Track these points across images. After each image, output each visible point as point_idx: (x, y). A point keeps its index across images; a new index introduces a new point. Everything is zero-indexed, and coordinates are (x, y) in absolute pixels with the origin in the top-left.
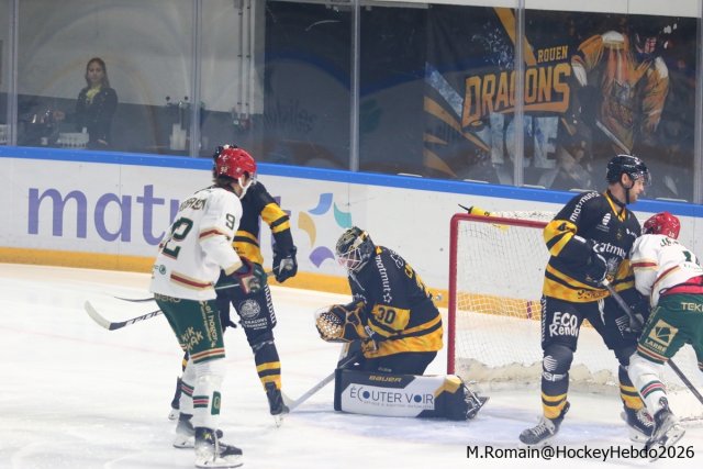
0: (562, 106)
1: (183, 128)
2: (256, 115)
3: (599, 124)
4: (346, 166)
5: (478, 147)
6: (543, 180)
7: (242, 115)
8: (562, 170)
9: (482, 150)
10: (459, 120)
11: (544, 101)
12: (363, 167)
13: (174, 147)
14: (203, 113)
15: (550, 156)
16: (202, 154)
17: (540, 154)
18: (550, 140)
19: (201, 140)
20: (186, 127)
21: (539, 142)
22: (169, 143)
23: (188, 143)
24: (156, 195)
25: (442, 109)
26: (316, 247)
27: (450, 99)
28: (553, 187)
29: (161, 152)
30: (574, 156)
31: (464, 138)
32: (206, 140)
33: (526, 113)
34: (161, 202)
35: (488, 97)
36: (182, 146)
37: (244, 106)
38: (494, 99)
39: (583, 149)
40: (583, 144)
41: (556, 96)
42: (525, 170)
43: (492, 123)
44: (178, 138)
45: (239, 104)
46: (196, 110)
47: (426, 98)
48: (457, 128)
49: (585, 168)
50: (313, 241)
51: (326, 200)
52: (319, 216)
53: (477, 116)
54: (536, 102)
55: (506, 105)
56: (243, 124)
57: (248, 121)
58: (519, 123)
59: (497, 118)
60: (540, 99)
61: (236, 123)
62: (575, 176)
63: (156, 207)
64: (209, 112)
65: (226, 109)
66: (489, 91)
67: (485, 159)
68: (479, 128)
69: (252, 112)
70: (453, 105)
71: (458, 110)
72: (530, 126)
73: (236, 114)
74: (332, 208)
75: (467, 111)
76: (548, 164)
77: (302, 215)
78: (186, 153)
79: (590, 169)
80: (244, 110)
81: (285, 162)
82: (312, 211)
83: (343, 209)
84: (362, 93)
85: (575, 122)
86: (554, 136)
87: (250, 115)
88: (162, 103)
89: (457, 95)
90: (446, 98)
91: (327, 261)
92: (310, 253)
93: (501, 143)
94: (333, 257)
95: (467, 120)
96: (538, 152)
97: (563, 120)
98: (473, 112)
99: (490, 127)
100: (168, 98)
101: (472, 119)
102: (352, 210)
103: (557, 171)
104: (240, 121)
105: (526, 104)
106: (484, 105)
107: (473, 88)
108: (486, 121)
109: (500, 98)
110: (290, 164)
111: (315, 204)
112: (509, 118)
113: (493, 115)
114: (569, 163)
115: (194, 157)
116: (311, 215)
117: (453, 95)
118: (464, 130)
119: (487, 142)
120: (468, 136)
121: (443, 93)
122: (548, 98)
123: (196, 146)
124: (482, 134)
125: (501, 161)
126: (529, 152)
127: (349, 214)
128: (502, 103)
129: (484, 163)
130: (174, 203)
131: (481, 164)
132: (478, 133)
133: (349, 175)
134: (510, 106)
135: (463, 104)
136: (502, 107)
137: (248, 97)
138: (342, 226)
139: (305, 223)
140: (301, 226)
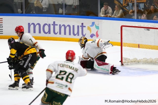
0: (145, 1)
1: (61, 9)
3: (153, 4)
4: (97, 16)
5: (126, 11)
10: (122, 5)
13: (60, 13)
14: (66, 5)
16: (66, 14)
19: (65, 11)
22: (58, 12)
23: (62, 12)
24: (56, 23)
25: (118, 3)
29: (56, 14)
32: (66, 11)
34: (57, 25)
44: (60, 11)
45: (74, 3)
46: (64, 4)
47: (114, 0)
48: (122, 7)
50: (91, 32)
51: (93, 23)
52: (92, 27)
53: (126, 4)
54: (139, 0)
57: (75, 7)
61: (73, 7)
63: (56, 26)
65: (71, 4)
68: (127, 6)
69: (76, 5)
71: (122, 3)
73: (73, 5)
74: (95, 25)
75: (124, 3)
78: (62, 14)
81: (84, 15)
82: (90, 26)
83: (97, 25)
85: (148, 4)
86: (143, 7)
88: (57, 3)
91: (94, 37)
92: (90, 35)
95: (124, 5)
97: (145, 4)
99: (129, 6)
102: (99, 25)
105: (137, 1)
106: (128, 1)
110: (85, 16)
112: (133, 4)
113: (130, 4)
115: (64, 15)
116: (90, 27)
119: (128, 10)
120: (124, 8)
123: (64, 12)
127: (98, 26)
129: (128, 14)
130: (60, 25)
131: (127, 14)
132: (126, 8)
133: (98, 18)
134: (133, 1)
135: (123, 1)
136: (131, 2)
137: (75, 1)
138: (97, 29)
139: (89, 28)
140: (88, 29)
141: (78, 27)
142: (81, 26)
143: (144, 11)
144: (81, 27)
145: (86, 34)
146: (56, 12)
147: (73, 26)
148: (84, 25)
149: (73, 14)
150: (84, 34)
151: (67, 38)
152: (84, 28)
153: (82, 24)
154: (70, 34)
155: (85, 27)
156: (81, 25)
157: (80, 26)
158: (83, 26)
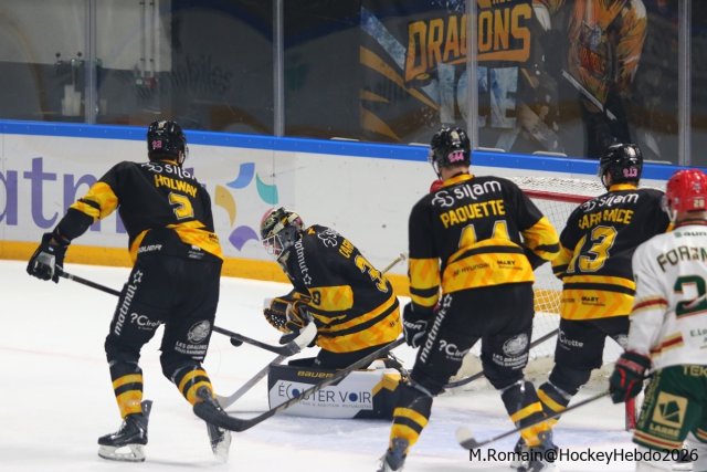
0: (522, 55)
1: (77, 90)
2: (162, 73)
3: (565, 74)
4: (270, 132)
5: (424, 105)
6: (501, 141)
7: (147, 73)
8: (524, 128)
9: (430, 108)
10: (401, 73)
11: (501, 49)
12: (289, 132)
13: (66, 112)
14: (101, 73)
15: (509, 113)
16: (100, 119)
17: (497, 112)
18: (509, 95)
19: (98, 104)
20: (81, 88)
21: (497, 97)
22: (59, 107)
23: (83, 107)
24: (46, 169)
25: (380, 61)
26: (236, 226)
27: (390, 49)
28: (515, 149)
29: (48, 118)
30: (538, 113)
31: (408, 95)
32: (104, 103)
33: (480, 64)
34: (52, 177)
35: (435, 46)
36: (76, 111)
37: (148, 62)
38: (442, 47)
39: (547, 105)
40: (548, 98)
41: (515, 43)
42: (480, 130)
43: (441, 76)
44: (71, 101)
45: (143, 60)
46: (92, 67)
47: (362, 48)
48: (400, 83)
49: (550, 126)
50: (233, 218)
51: (247, 171)
52: (238, 190)
53: (422, 69)
54: (492, 50)
55: (456, 54)
56: (148, 83)
57: (153, 80)
58: (473, 75)
59: (446, 70)
60: (496, 47)
61: (139, 82)
62: (539, 136)
63: (46, 184)
64: (107, 70)
65: (127, 67)
66: (436, 38)
67: (433, 120)
68: (426, 83)
69: (158, 69)
70: (393, 56)
71: (400, 61)
72: (485, 79)
73: (139, 72)
74: (254, 181)
75: (411, 63)
76: (507, 123)
77: (220, 190)
78: (80, 119)
79: (556, 127)
80: (148, 68)
82: (232, 185)
83: (267, 181)
84: (287, 44)
85: (538, 73)
86: (514, 89)
87: (155, 73)
88: (51, 60)
89: (398, 44)
90: (386, 48)
91: (250, 243)
92: (229, 234)
93: (452, 100)
94: (257, 239)
95: (411, 74)
96: (495, 110)
97: (524, 71)
98: (417, 64)
99: (438, 80)
100: (58, 55)
101: (416, 72)
102: (277, 182)
103: (518, 131)
104: (144, 79)
105: (479, 53)
106: (431, 56)
107: (417, 36)
108: (433, 75)
109: (450, 46)
110: (204, 130)
111: (234, 177)
112: (460, 70)
113: (442, 67)
114: (532, 120)
115: (90, 124)
116: (229, 189)
117: (394, 44)
118: (407, 84)
119: (435, 99)
120: (413, 92)
121: (381, 41)
122: (505, 46)
123: (92, 111)
124: (429, 89)
125: (452, 122)
126: (485, 110)
127: (274, 187)
128: (451, 52)
129: (432, 125)
130: (68, 179)
131: (429, 125)
132: (424, 89)
133: (273, 141)
134: (461, 56)
135: (406, 55)
136: (452, 57)
137: (153, 51)
138: (268, 202)
139: (223, 198)
140: (218, 202)
143: (516, 107)
146: (44, 107)
151: (105, 249)
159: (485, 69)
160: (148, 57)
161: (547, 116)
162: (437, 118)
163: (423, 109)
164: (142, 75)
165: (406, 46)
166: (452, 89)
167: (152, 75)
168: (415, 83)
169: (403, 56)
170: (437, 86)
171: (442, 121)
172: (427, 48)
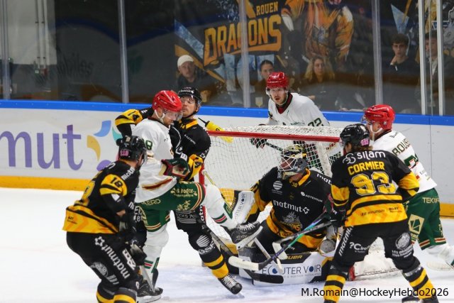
0: (276, 47)
2: (51, 66)
3: (304, 58)
4: (119, 100)
5: (215, 79)
7: (41, 66)
9: (220, 82)
10: (201, 61)
11: (263, 43)
14: (12, 67)
16: (13, 96)
19: (11, 86)
23: (2, 89)
27: (193, 46)
32: (15, 86)
33: (250, 53)
35: (221, 43)
37: (42, 59)
38: (226, 44)
39: (293, 77)
40: (294, 73)
41: (272, 40)
43: (226, 62)
45: (39, 58)
46: (7, 63)
47: (176, 46)
48: (201, 67)
50: (98, 156)
51: (107, 125)
52: (102, 138)
53: (214, 58)
54: (257, 44)
55: (235, 48)
56: (43, 72)
57: (45, 70)
58: (246, 61)
59: (229, 58)
60: (260, 42)
61: (37, 72)
64: (16, 65)
65: (29, 62)
66: (222, 38)
67: (222, 89)
68: (217, 66)
69: (48, 63)
70: (196, 50)
71: (200, 53)
72: (254, 62)
73: (37, 66)
74: (113, 130)
75: (207, 54)
77: (89, 138)
80: (42, 63)
81: (75, 99)
85: (287, 57)
87: (47, 66)
89: (199, 43)
90: (191, 45)
92: (96, 165)
93: (233, 77)
95: (207, 61)
97: (278, 57)
98: (211, 54)
99: (224, 64)
101: (211, 59)
104: (40, 70)
105: (249, 46)
106: (219, 50)
107: (210, 37)
108: (222, 61)
109: (230, 43)
110: (79, 101)
111: (98, 129)
112: (238, 58)
113: (226, 56)
115: (6, 99)
116: (97, 138)
117: (196, 42)
118: (205, 67)
119: (223, 76)
120: (208, 71)
121: (188, 41)
122: (266, 41)
123: (8, 91)
124: (219, 70)
125: (234, 90)
128: (232, 46)
129: (222, 92)
131: (220, 92)
132: (216, 70)
133: (122, 106)
134: (238, 49)
135: (204, 49)
136: (232, 50)
137: (45, 53)
139: (92, 143)
140: (89, 146)
141: (56, 137)
142: (64, 136)
144: (66, 140)
145: (82, 161)
147: (40, 137)
148: (75, 132)
149: (39, 97)
150: (77, 162)
151: (19, 178)
152: (75, 141)
153: (70, 128)
154: (29, 163)
155: (79, 137)
156: (66, 133)
157: (61, 137)
158: (71, 135)
159: (254, 56)
160: (42, 56)
161: (293, 85)
162: (224, 88)
163: (216, 83)
164: (39, 67)
165: (204, 43)
166: (233, 69)
167: (45, 67)
168: (210, 67)
169: (202, 50)
170: (224, 68)
171: (228, 90)
172: (217, 45)
